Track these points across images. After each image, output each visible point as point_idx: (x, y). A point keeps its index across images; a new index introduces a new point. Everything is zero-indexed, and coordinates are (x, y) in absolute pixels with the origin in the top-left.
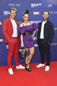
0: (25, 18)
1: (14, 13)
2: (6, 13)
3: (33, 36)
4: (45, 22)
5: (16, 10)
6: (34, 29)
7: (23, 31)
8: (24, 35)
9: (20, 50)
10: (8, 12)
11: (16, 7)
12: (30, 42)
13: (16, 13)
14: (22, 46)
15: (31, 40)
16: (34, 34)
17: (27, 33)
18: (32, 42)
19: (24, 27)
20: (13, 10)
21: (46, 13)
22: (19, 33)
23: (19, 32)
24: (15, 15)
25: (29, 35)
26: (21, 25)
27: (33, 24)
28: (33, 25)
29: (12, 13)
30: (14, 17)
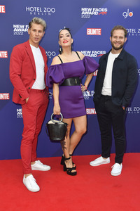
1: (40, 31)
2: (19, 29)
3: (84, 87)
4: (117, 55)
5: (44, 22)
6: (87, 72)
7: (59, 77)
8: (62, 85)
9: (50, 122)
10: (25, 28)
11: (44, 16)
12: (76, 103)
13: (44, 30)
14: (55, 113)
15: (78, 98)
16: (87, 84)
17: (69, 80)
18: (81, 104)
19: (62, 64)
20: (38, 23)
21: (119, 33)
22: (49, 80)
23: (50, 77)
24: (41, 34)
25: (75, 85)
26: (56, 61)
27: (84, 59)
28: (86, 60)
29: (35, 30)
30: (39, 40)
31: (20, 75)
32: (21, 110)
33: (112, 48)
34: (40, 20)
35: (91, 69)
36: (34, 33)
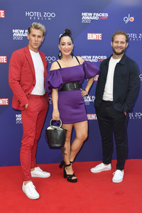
1: (39, 37)
2: (18, 34)
3: (85, 93)
4: (118, 61)
5: (43, 27)
7: (58, 81)
8: (62, 89)
9: (49, 128)
10: (24, 32)
12: (77, 108)
13: (44, 35)
14: (54, 118)
15: (78, 103)
16: (87, 89)
17: (68, 85)
18: (82, 109)
19: (61, 69)
20: (37, 28)
22: (48, 85)
23: (49, 82)
24: (40, 39)
25: (75, 89)
26: (55, 67)
27: (84, 64)
28: (86, 65)
29: (34, 36)
30: (38, 45)
31: (19, 81)
32: (20, 116)
33: (113, 53)
34: (40, 25)
35: (91, 74)
36: (33, 38)
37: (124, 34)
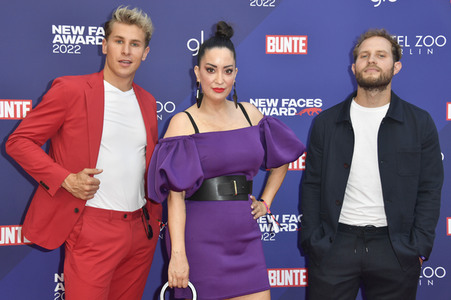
0: (211, 77)
1: (134, 43)
2: (67, 37)
3: (261, 208)
5: (145, 20)
7: (188, 171)
8: (196, 197)
10: (86, 33)
12: (237, 253)
15: (243, 236)
16: (268, 197)
17: (215, 183)
20: (129, 20)
25: (233, 197)
26: (180, 127)
28: (267, 127)
29: (121, 40)
34: (135, 14)
35: (282, 153)
36: (116, 49)
37: (383, 35)
